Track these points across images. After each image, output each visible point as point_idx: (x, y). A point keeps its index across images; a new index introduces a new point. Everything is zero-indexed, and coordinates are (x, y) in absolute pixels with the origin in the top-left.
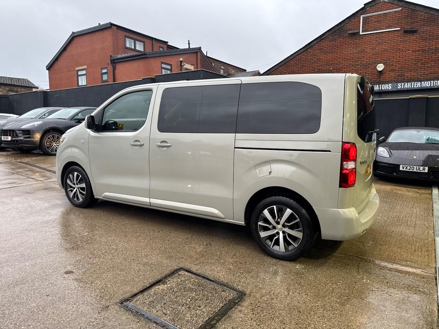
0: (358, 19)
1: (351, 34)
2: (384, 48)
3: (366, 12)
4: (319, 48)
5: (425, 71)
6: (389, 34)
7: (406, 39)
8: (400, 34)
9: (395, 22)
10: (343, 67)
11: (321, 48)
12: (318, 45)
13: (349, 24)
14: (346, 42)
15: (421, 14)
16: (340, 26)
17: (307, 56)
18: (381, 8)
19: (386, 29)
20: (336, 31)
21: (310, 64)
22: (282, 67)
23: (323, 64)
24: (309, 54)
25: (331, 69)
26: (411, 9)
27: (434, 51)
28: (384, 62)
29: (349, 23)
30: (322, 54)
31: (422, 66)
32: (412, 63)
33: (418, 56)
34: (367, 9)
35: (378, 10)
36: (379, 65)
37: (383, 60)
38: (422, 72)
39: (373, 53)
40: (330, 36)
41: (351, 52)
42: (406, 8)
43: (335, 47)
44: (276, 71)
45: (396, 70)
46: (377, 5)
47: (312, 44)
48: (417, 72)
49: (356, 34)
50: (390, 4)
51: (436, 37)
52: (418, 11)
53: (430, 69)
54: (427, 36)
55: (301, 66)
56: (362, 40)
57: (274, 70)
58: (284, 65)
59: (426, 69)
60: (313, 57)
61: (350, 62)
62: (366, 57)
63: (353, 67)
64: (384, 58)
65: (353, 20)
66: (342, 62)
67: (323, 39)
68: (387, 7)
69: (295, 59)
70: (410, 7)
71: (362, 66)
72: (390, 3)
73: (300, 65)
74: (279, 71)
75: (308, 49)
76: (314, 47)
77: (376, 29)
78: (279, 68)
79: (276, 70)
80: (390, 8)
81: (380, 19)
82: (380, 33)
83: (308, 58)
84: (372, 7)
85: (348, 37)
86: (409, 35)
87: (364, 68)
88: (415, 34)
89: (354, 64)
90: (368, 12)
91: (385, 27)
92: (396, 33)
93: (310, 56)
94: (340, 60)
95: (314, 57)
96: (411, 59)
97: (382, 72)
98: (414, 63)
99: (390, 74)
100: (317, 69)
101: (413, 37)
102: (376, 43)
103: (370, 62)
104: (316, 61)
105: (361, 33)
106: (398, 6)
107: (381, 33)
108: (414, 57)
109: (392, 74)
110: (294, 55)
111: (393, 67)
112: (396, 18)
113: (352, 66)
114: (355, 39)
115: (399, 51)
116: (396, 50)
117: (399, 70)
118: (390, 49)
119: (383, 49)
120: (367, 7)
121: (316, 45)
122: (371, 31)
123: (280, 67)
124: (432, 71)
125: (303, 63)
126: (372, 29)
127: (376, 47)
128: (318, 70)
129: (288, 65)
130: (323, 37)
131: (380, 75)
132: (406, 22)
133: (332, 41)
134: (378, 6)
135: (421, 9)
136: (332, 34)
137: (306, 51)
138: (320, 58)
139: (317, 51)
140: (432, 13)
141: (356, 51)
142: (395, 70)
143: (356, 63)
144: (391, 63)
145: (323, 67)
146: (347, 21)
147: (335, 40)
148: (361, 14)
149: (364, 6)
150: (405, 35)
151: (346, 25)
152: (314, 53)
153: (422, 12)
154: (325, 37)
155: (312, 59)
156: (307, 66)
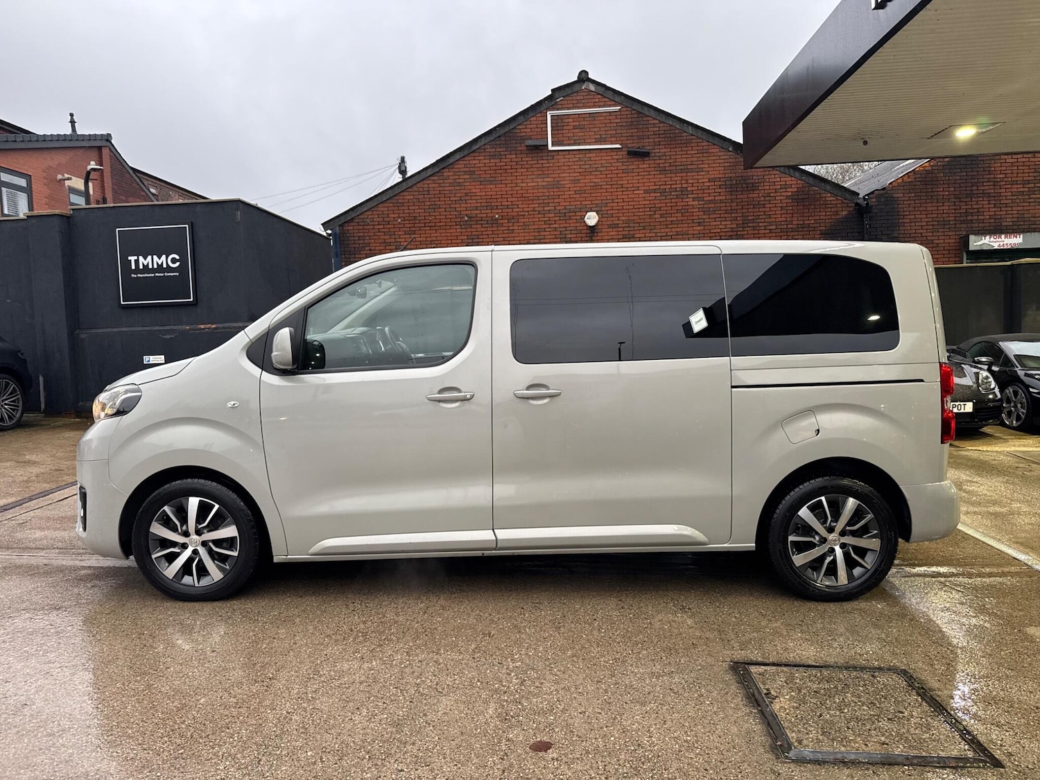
0: (541, 119)
1: (532, 148)
2: (595, 180)
3: (557, 107)
4: (468, 169)
5: (667, 230)
6: (601, 154)
7: (632, 167)
8: (621, 157)
9: (611, 132)
10: (520, 213)
11: (471, 169)
12: (464, 162)
13: (524, 127)
14: (521, 163)
15: (653, 122)
16: (507, 129)
17: (443, 185)
18: (583, 101)
19: (595, 143)
20: (499, 137)
21: (450, 202)
22: (385, 205)
23: (479, 205)
24: (445, 181)
25: (497, 216)
26: (635, 112)
27: (680, 193)
28: (597, 209)
29: (525, 123)
30: (473, 184)
31: (662, 220)
32: (646, 213)
33: (655, 202)
34: (558, 100)
35: (579, 105)
36: (588, 214)
37: (595, 206)
38: (662, 231)
39: (575, 189)
40: (489, 147)
41: (534, 184)
42: (628, 109)
43: (500, 171)
44: (370, 213)
45: (620, 226)
46: (576, 94)
47: (451, 160)
48: (655, 231)
49: (541, 148)
50: (599, 96)
51: (682, 167)
52: (648, 116)
53: (676, 226)
54: (666, 165)
55: (431, 207)
56: (552, 161)
57: (365, 209)
58: (389, 201)
59: (669, 226)
60: (456, 188)
61: (533, 206)
62: (564, 197)
63: (540, 216)
64: (596, 202)
65: (532, 119)
66: (517, 203)
67: (473, 152)
68: (594, 100)
69: (415, 188)
70: (634, 107)
71: (556, 215)
72: (599, 94)
73: (429, 203)
74: (378, 213)
75: (443, 171)
76: (456, 166)
77: (578, 141)
78: (379, 206)
79: (373, 209)
80: (600, 104)
81: (583, 123)
82: (597, 151)
83: (446, 189)
84: (567, 98)
85: (525, 152)
86: (637, 159)
87: (562, 218)
88: (647, 159)
89: (542, 209)
90: (560, 106)
91: (594, 140)
92: (613, 154)
93: (448, 185)
94: (514, 199)
95: (459, 188)
96: (643, 206)
97: (595, 227)
98: (649, 213)
99: (610, 234)
100: (466, 215)
101: (644, 165)
102: (580, 170)
103: (571, 207)
104: (463, 198)
105: (550, 148)
106: (613, 103)
107: (588, 152)
108: (648, 202)
109: (612, 233)
110: (413, 179)
111: (613, 219)
112: (611, 125)
113: (537, 212)
114: (539, 158)
115: (621, 189)
116: (616, 186)
117: (624, 225)
118: (605, 183)
119: (593, 184)
120: (557, 95)
121: (461, 162)
122: (569, 145)
123: (381, 205)
124: (678, 229)
125: (434, 199)
126: (569, 142)
127: (580, 178)
128: (469, 217)
129: (400, 201)
130: (475, 147)
131: (591, 235)
132: (630, 134)
133: (494, 157)
134: (578, 98)
135: (652, 113)
136: (493, 143)
137: (439, 174)
138: (472, 191)
139: (465, 177)
140: (671, 123)
141: (544, 184)
142: (616, 226)
143: (545, 209)
144: (609, 212)
145: (478, 212)
146: (521, 118)
147: (500, 157)
148: (548, 109)
149: (550, 93)
150: (630, 160)
151: (520, 127)
152: (458, 181)
153: (654, 119)
154: (477, 147)
155: (454, 192)
156: (444, 206)
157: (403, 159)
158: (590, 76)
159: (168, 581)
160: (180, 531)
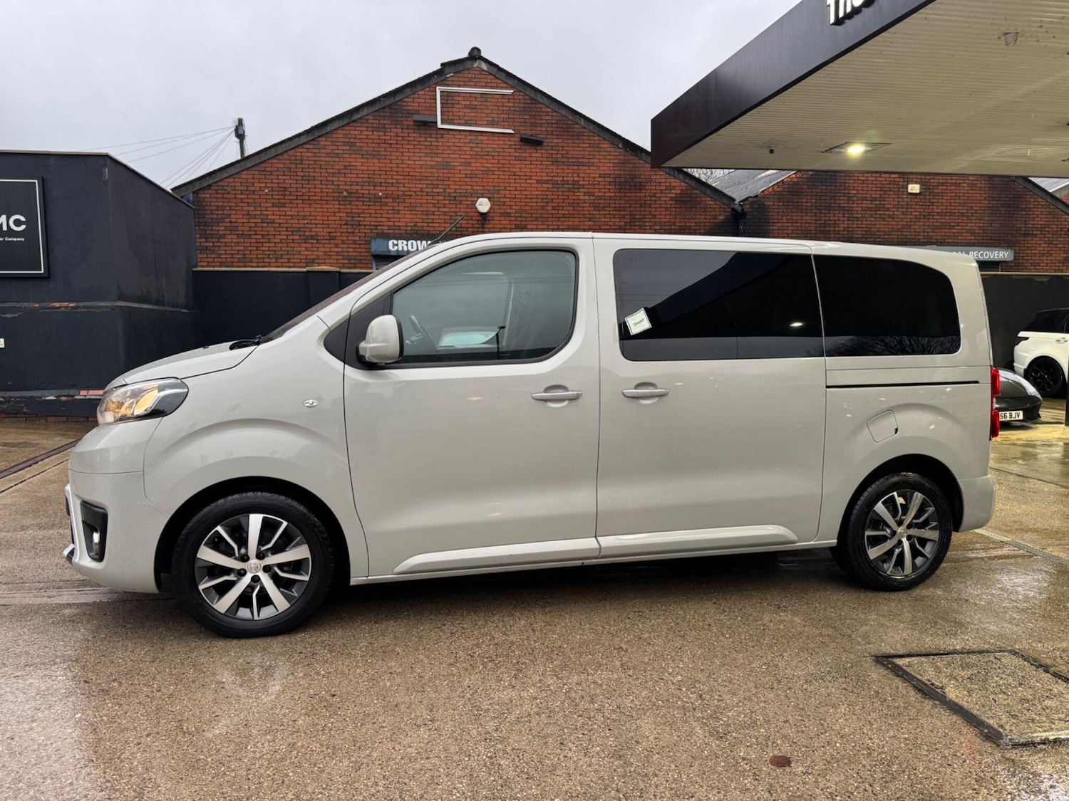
0: (430, 93)
1: (420, 124)
2: (487, 165)
3: (447, 83)
4: (347, 140)
5: (559, 223)
6: (494, 138)
7: (526, 155)
8: (513, 143)
9: (503, 116)
10: (406, 193)
11: (352, 140)
12: (344, 132)
13: (411, 100)
14: (408, 139)
15: (547, 110)
16: (392, 100)
17: (319, 155)
18: (475, 80)
19: (486, 126)
20: (384, 108)
21: (326, 175)
22: (249, 172)
23: (361, 180)
24: (322, 151)
25: (380, 194)
26: (528, 98)
27: (571, 186)
28: (489, 195)
29: (412, 96)
30: (354, 156)
31: (554, 212)
32: (539, 204)
33: (547, 193)
34: (448, 76)
35: (470, 83)
36: (480, 199)
37: (486, 192)
38: (554, 223)
39: (466, 172)
40: (372, 118)
41: (421, 163)
42: (521, 93)
43: (385, 145)
44: (232, 180)
45: (512, 215)
46: (467, 72)
47: (329, 128)
48: (547, 223)
49: (429, 124)
50: (492, 77)
51: (573, 160)
52: (542, 103)
53: (567, 220)
54: (559, 156)
55: (304, 178)
56: (442, 140)
57: (226, 175)
58: (255, 168)
59: (561, 219)
60: (334, 159)
61: (420, 186)
62: (454, 179)
63: (428, 197)
64: (488, 188)
65: (420, 93)
66: (404, 181)
67: (354, 121)
68: (486, 80)
69: (285, 156)
70: (527, 93)
71: (446, 198)
72: (491, 74)
73: (302, 174)
74: (240, 180)
75: (320, 139)
76: (333, 136)
77: (470, 122)
78: (243, 173)
79: (234, 176)
80: (491, 85)
81: (475, 103)
83: (322, 159)
84: (458, 75)
85: (412, 127)
86: (529, 147)
87: (452, 202)
88: (539, 148)
89: (430, 190)
90: (450, 83)
91: (486, 123)
92: (506, 139)
93: (324, 155)
94: (400, 177)
95: (337, 159)
96: (535, 196)
97: (489, 215)
98: (541, 204)
99: (502, 222)
100: (345, 190)
101: (537, 154)
102: (472, 153)
103: (462, 191)
104: (341, 171)
105: (440, 125)
106: (506, 85)
107: (480, 134)
108: (540, 193)
109: (504, 222)
110: (284, 146)
111: (505, 207)
112: (504, 108)
113: (425, 194)
114: (427, 135)
115: (513, 177)
116: (509, 173)
117: (516, 215)
118: (497, 169)
119: (485, 169)
120: (447, 70)
121: (340, 132)
122: (459, 124)
123: (245, 172)
124: (570, 223)
125: (307, 170)
126: (460, 121)
127: (472, 161)
128: (348, 193)
129: (267, 169)
130: (356, 117)
131: (482, 222)
132: (523, 120)
133: (378, 129)
134: (470, 76)
135: (545, 101)
136: (377, 114)
137: (314, 143)
138: (352, 164)
139: (344, 148)
140: (564, 113)
141: (433, 163)
142: (509, 215)
143: (434, 190)
144: (501, 200)
145: (359, 187)
146: (408, 91)
147: (384, 130)
148: (437, 84)
149: (439, 67)
150: (522, 147)
151: (407, 100)
152: (336, 152)
153: (547, 107)
154: (359, 116)
155: (331, 163)
156: (320, 178)
157: (240, 121)
158: (483, 54)
159: (220, 615)
160: (237, 555)
